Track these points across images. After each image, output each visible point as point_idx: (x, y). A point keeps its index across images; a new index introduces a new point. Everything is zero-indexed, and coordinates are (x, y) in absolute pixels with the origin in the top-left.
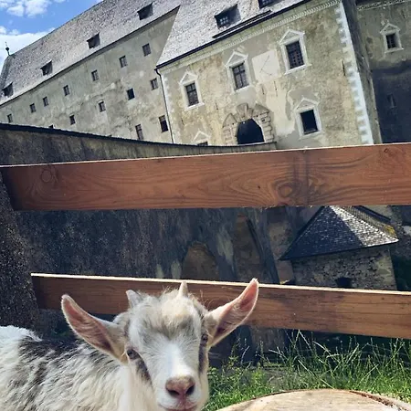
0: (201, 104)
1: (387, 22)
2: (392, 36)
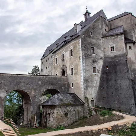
0: (57, 64)
1: (111, 43)
2: (113, 47)
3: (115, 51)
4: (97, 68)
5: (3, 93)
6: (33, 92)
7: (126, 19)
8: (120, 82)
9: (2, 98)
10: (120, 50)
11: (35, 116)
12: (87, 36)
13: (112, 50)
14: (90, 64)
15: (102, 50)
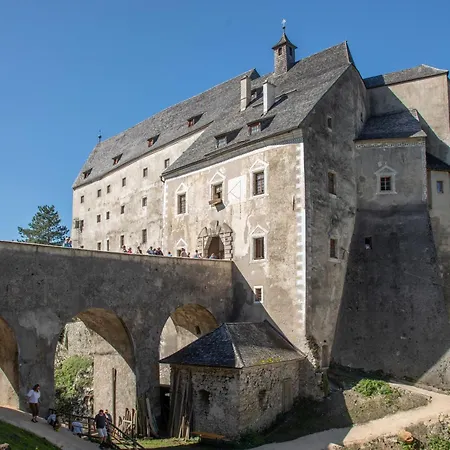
0: (186, 214)
1: (384, 164)
2: (388, 179)
3: (394, 191)
4: (339, 244)
5: (50, 323)
6: (139, 316)
7: (430, 89)
8: (410, 291)
9: (46, 340)
10: (411, 192)
11: (148, 400)
12: (318, 132)
13: (383, 189)
14: (324, 227)
15: (353, 186)
